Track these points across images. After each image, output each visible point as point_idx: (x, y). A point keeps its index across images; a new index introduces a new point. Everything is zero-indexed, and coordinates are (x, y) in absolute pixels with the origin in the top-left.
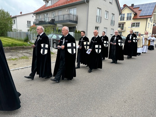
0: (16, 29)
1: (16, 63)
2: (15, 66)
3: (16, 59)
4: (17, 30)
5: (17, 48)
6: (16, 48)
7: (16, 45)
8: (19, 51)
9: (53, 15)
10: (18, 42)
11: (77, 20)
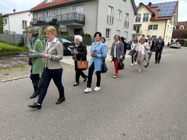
0: (8, 30)
1: (9, 72)
2: (7, 76)
3: (8, 68)
4: (9, 32)
5: (10, 53)
6: (8, 54)
7: (8, 50)
8: (12, 58)
9: (55, 14)
10: (10, 46)
11: (84, 20)
